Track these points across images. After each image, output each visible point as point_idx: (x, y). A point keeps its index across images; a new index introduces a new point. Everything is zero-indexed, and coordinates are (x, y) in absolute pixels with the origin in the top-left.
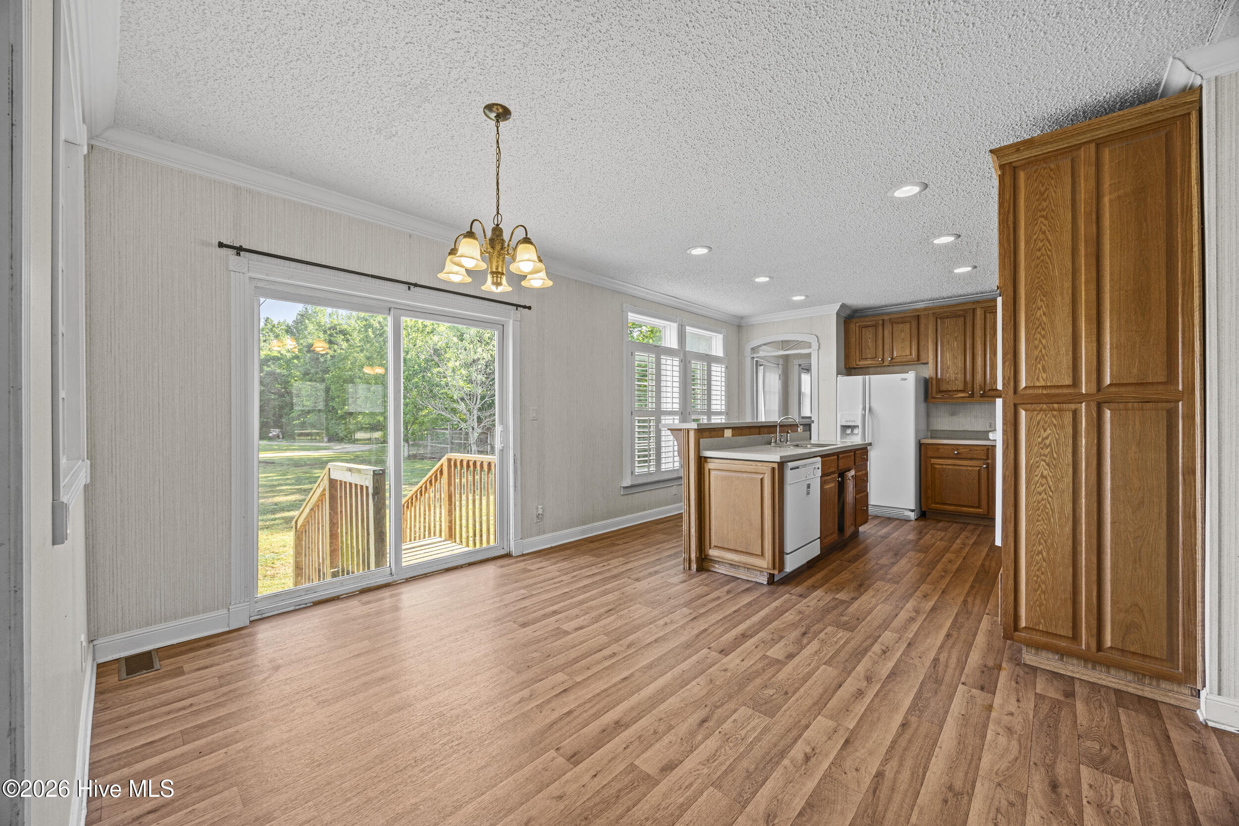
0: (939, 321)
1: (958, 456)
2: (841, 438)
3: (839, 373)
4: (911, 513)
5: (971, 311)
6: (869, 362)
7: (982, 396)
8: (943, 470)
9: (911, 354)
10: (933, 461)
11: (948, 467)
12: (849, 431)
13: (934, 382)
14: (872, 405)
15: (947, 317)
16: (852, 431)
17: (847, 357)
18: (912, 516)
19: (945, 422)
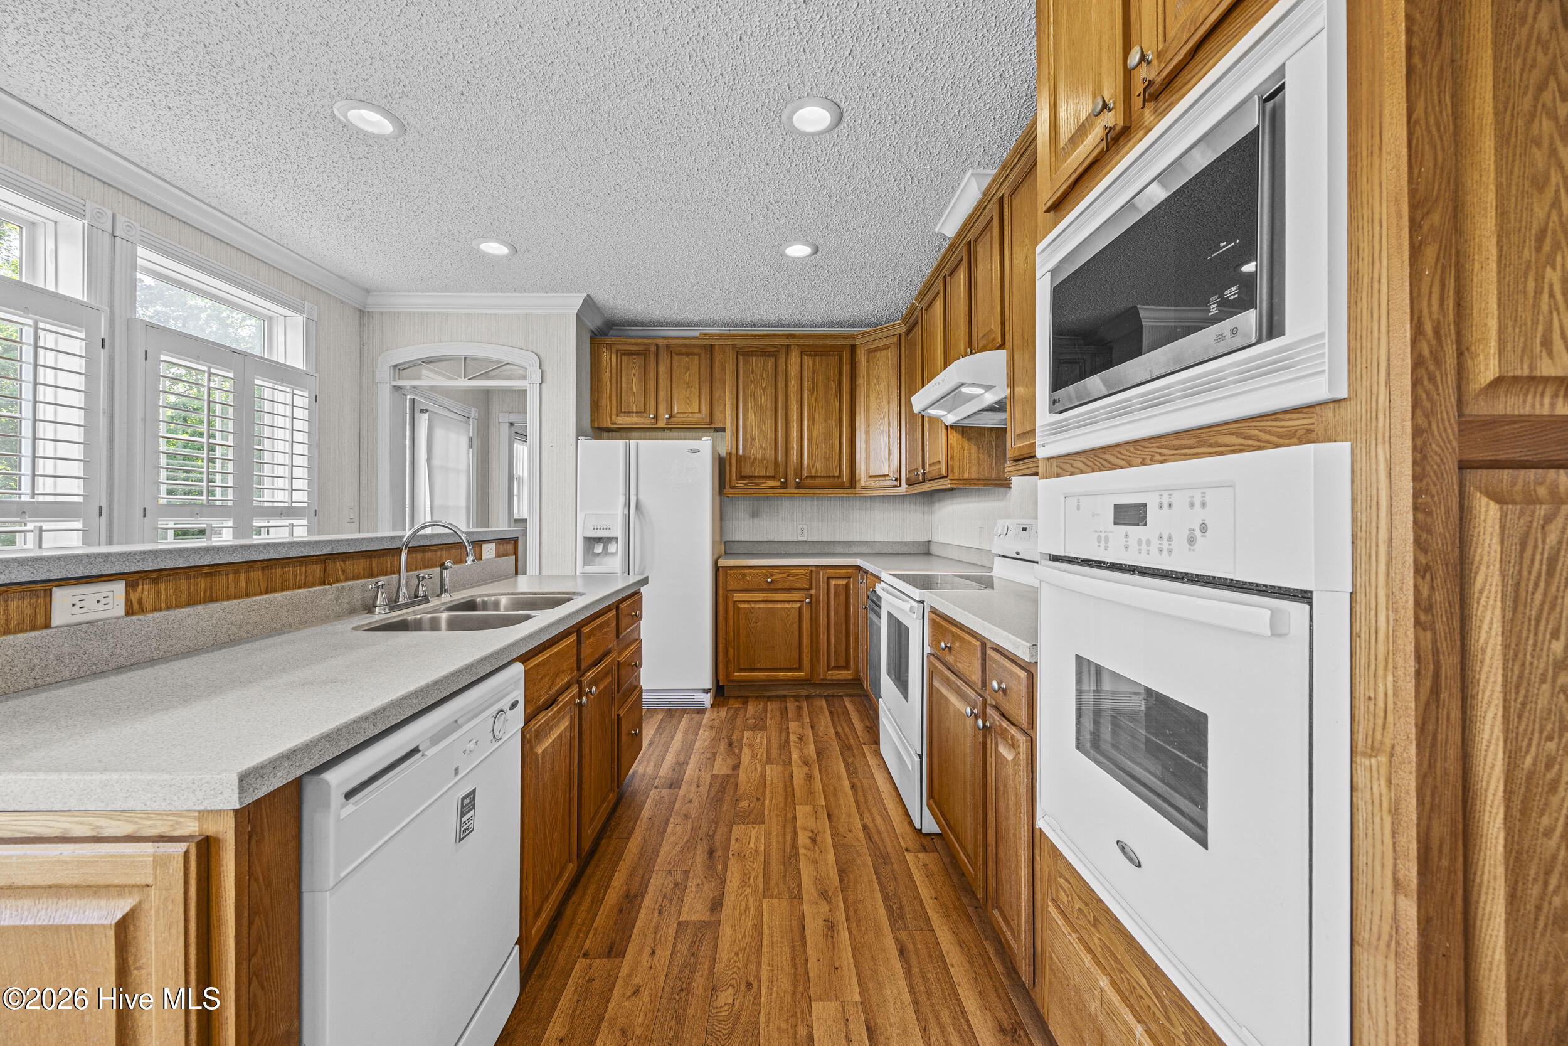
0: (741, 358)
1: (773, 586)
2: (585, 564)
3: (580, 433)
4: (704, 695)
5: (784, 350)
6: (633, 419)
7: (798, 486)
8: (751, 611)
9: (700, 411)
10: (737, 597)
11: (758, 606)
12: (599, 549)
13: (734, 461)
14: (641, 497)
15: (753, 354)
16: (605, 548)
17: (595, 405)
18: (707, 700)
19: (744, 529)
